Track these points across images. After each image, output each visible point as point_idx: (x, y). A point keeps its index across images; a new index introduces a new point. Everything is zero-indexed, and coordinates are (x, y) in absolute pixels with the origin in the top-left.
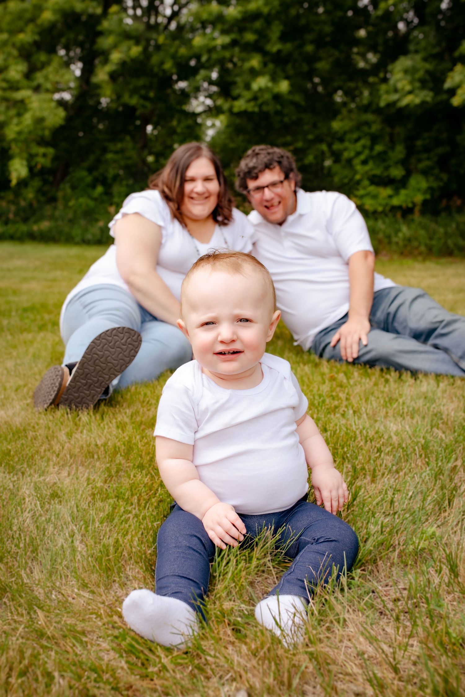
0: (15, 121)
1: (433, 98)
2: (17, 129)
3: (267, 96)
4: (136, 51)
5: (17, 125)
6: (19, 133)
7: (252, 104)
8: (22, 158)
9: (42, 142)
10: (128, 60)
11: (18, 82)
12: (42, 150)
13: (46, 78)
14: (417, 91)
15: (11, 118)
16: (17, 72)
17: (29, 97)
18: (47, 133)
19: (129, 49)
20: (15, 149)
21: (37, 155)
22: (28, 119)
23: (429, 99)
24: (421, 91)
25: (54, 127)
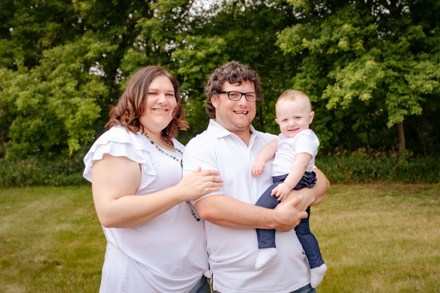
0: (71, 116)
2: (72, 121)
5: (73, 119)
6: (73, 124)
8: (75, 138)
9: (88, 128)
11: (72, 93)
12: (87, 132)
13: (89, 89)
15: (69, 115)
16: (71, 87)
17: (79, 102)
18: (91, 122)
20: (71, 133)
21: (85, 135)
22: (78, 114)
24: (311, 96)
25: (95, 119)
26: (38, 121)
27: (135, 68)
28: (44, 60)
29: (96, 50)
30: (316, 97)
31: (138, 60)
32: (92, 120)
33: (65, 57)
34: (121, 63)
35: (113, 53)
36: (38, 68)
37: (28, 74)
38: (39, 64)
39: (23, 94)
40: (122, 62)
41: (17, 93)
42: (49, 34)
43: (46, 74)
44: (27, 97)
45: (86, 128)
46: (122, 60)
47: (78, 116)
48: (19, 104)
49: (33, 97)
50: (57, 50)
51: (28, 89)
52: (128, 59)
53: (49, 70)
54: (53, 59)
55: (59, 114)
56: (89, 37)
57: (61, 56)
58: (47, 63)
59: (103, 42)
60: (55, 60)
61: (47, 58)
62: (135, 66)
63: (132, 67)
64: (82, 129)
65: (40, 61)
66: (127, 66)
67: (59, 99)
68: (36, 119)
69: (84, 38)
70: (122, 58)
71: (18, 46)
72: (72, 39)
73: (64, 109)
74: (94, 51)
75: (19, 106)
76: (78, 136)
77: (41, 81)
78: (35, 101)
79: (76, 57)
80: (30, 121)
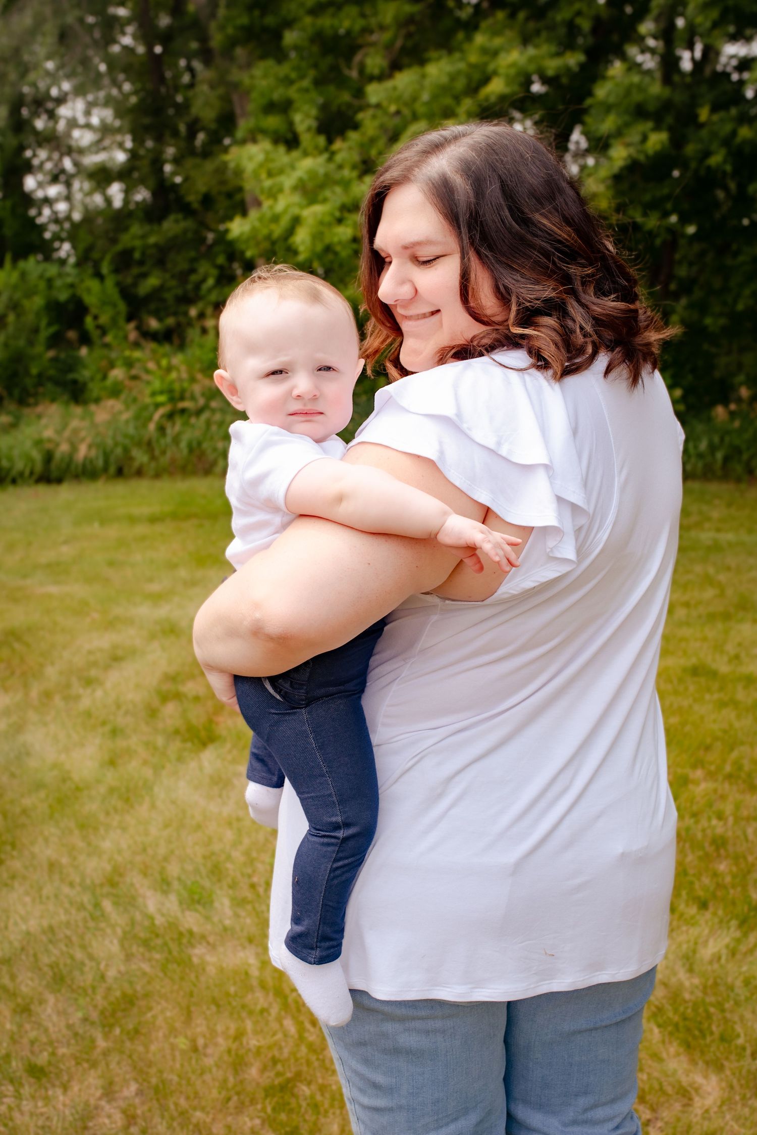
4: (657, 140)
10: (642, 158)
19: (645, 138)
27: (627, 125)
28: (370, 112)
29: (512, 71)
31: (637, 97)
33: (427, 104)
34: (585, 111)
35: (565, 80)
36: (353, 136)
37: (325, 156)
38: (356, 126)
39: (314, 213)
40: (590, 107)
41: (296, 211)
42: (386, 36)
43: (373, 152)
44: (321, 223)
46: (589, 102)
48: (303, 242)
49: (340, 221)
50: (404, 80)
51: (325, 200)
52: (609, 94)
53: (381, 143)
54: (393, 108)
56: (496, 33)
57: (415, 99)
58: (376, 123)
59: (536, 46)
60: (398, 113)
61: (378, 106)
62: (627, 118)
63: (620, 122)
65: (360, 116)
66: (603, 121)
69: (480, 39)
70: (590, 94)
71: (302, 77)
72: (446, 44)
74: (507, 76)
75: (301, 248)
77: (361, 177)
78: (344, 232)
79: (457, 99)
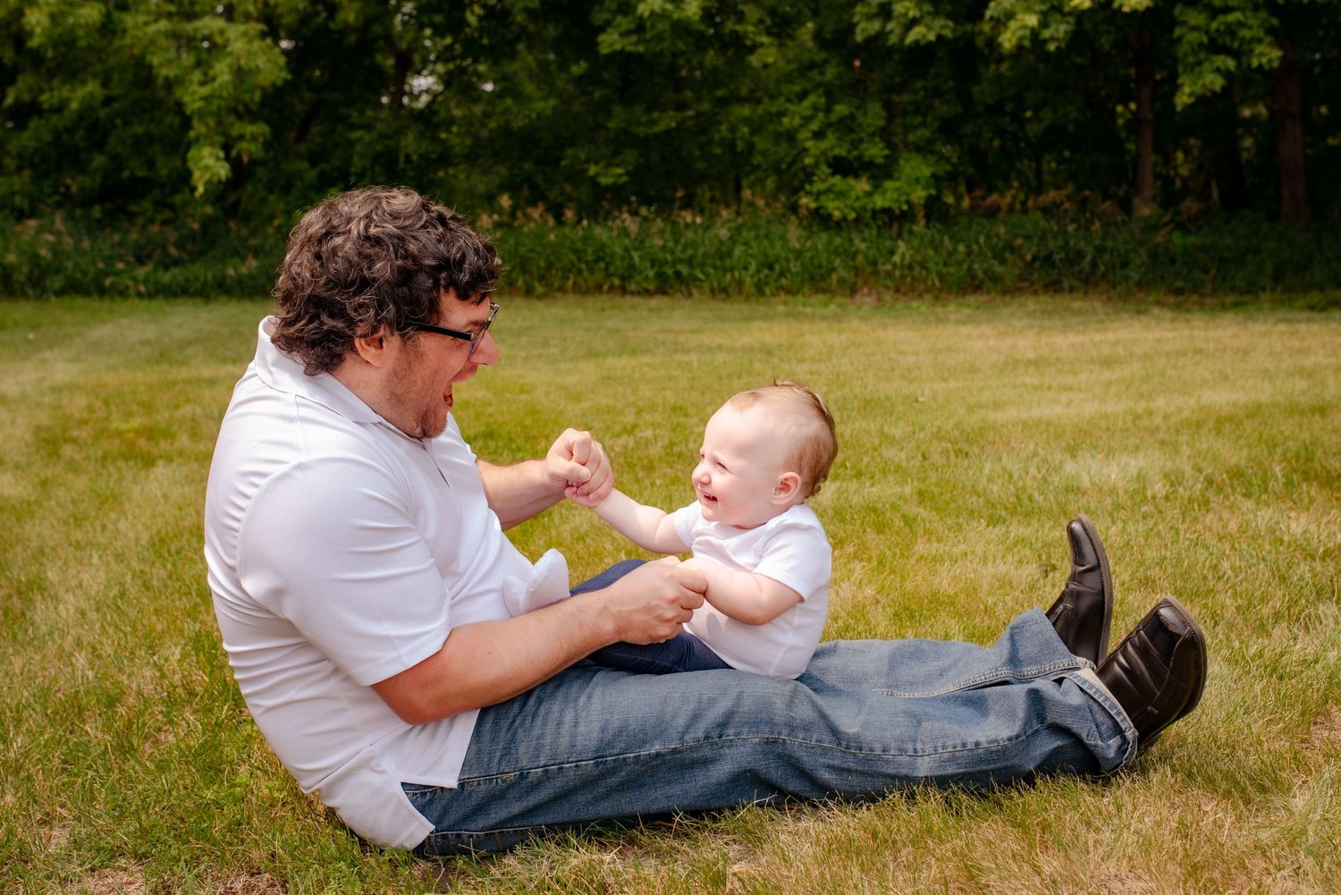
0: (197, 76)
1: (954, 30)
2: (205, 91)
3: (662, 26)
5: (203, 84)
6: (207, 100)
7: (634, 38)
8: (212, 145)
9: (248, 114)
12: (249, 129)
14: (927, 20)
15: (189, 71)
18: (256, 97)
20: (199, 129)
21: (241, 137)
22: (222, 71)
23: (947, 33)
24: (934, 18)
25: (274, 85)
26: (92, 88)
30: (951, 24)
32: (263, 89)
45: (240, 117)
47: (222, 72)
55: (161, 65)
64: (232, 118)
67: (156, 21)
68: (84, 83)
73: (172, 54)
76: (219, 139)
80: (67, 87)
